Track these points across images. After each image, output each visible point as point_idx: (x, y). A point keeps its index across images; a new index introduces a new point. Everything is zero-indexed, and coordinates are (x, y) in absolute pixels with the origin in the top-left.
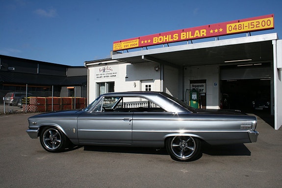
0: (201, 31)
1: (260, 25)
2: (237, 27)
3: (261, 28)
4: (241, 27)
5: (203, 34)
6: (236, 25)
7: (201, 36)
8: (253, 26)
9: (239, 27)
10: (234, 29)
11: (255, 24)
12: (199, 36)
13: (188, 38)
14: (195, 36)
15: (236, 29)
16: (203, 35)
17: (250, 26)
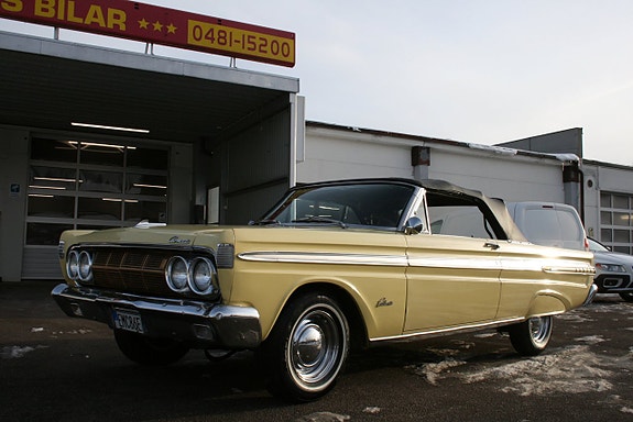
0: (111, 12)
1: (268, 48)
2: (216, 36)
3: (269, 55)
4: (224, 38)
5: (116, 22)
6: (212, 30)
7: (110, 26)
8: (252, 46)
9: (220, 37)
10: (206, 37)
11: (258, 42)
12: (102, 25)
13: (61, 17)
14: (88, 22)
15: (213, 39)
16: (116, 26)
17: (247, 45)
